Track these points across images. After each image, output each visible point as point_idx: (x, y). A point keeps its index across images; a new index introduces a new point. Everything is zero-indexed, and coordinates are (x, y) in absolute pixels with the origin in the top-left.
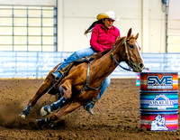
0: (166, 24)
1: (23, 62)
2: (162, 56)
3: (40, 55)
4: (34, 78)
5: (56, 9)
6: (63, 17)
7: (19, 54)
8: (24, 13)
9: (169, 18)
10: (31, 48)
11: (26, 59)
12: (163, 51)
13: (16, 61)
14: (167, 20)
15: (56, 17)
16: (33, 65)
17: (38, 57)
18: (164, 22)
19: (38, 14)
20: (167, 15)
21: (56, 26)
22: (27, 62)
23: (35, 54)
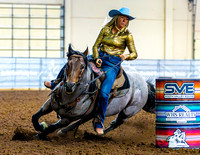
0: (194, 26)
1: (23, 70)
2: (189, 63)
3: (44, 62)
4: (37, 89)
5: (63, 7)
6: (72, 17)
7: (19, 60)
8: (25, 13)
9: (196, 19)
10: (33, 54)
11: (27, 67)
12: (190, 58)
13: (15, 69)
14: (194, 20)
15: (63, 17)
16: (36, 73)
17: (41, 64)
18: (191, 23)
19: (42, 13)
20: (194, 15)
21: (63, 27)
22: (29, 70)
23: (38, 61)
